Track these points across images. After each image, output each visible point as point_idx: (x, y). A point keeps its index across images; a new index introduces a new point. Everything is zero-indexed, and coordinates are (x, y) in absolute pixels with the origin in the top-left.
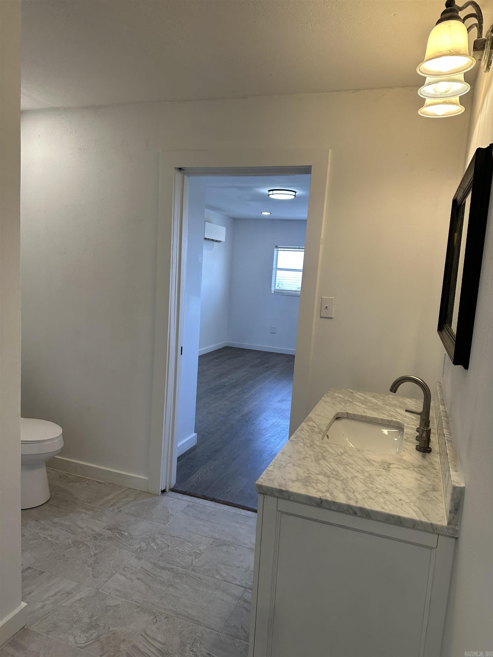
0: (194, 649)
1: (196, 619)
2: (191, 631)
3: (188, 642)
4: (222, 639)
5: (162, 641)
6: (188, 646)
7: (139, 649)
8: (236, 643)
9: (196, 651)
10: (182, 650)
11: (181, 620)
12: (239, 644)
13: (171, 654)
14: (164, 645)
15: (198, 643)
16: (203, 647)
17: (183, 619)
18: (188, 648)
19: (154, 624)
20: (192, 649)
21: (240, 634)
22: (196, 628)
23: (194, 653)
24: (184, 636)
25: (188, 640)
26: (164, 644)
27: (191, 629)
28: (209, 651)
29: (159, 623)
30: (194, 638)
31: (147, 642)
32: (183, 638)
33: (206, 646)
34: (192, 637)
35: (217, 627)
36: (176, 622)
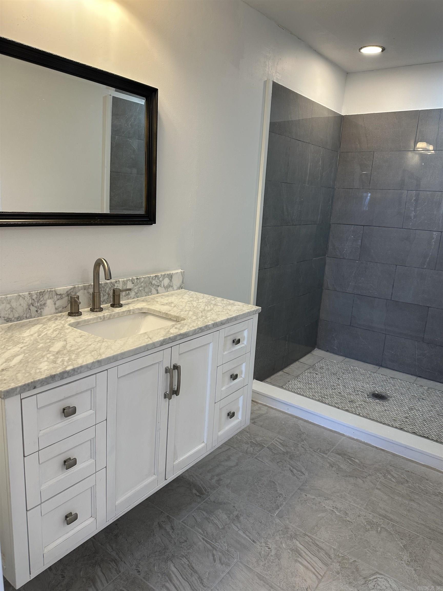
0: (268, 550)
1: (262, 582)
2: (269, 569)
3: (273, 558)
4: (238, 553)
5: (298, 564)
6: (273, 553)
7: (321, 561)
8: (226, 546)
9: (266, 547)
10: (279, 551)
11: (279, 584)
12: (224, 545)
13: (290, 549)
14: (297, 559)
15: (263, 554)
16: (259, 549)
17: (276, 585)
18: (273, 551)
19: (309, 586)
20: (269, 549)
21: (219, 553)
22: (263, 571)
23: (268, 545)
24: (276, 565)
25: (273, 560)
26: (296, 561)
27: (269, 572)
28: (253, 544)
29: (304, 586)
30: (267, 560)
31: (314, 566)
32: (277, 563)
33: (255, 550)
34: (268, 562)
35: (240, 567)
36: (285, 584)
